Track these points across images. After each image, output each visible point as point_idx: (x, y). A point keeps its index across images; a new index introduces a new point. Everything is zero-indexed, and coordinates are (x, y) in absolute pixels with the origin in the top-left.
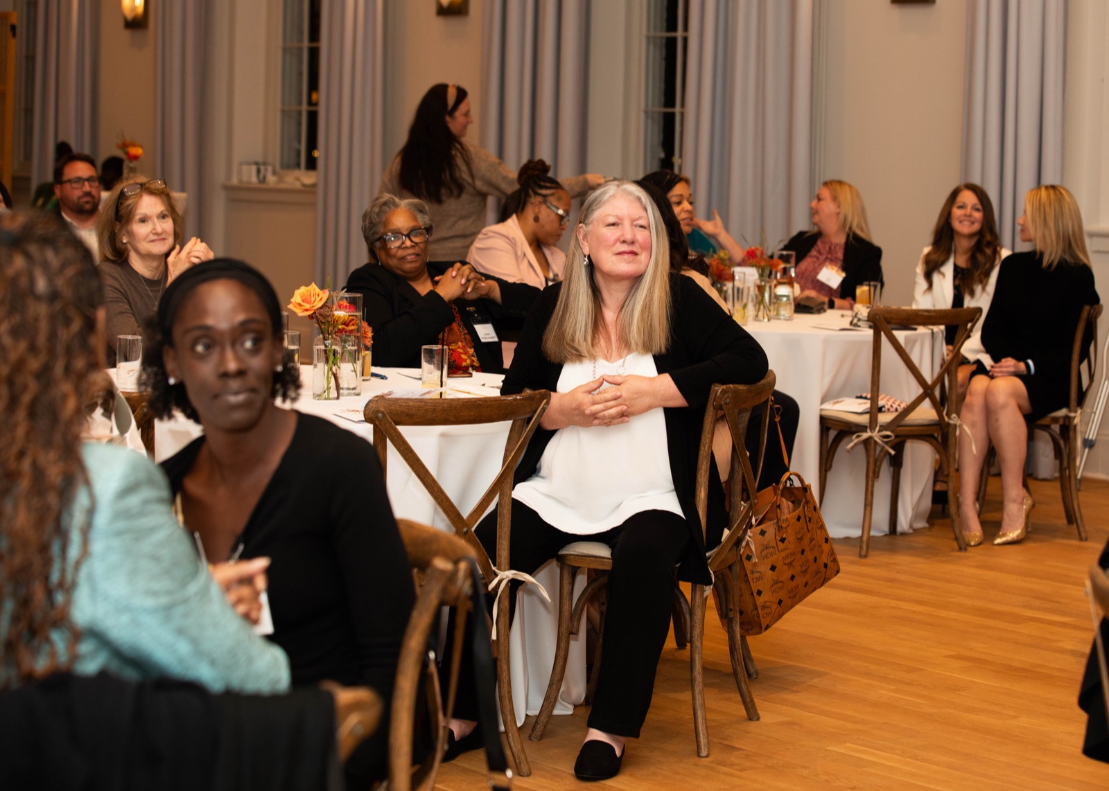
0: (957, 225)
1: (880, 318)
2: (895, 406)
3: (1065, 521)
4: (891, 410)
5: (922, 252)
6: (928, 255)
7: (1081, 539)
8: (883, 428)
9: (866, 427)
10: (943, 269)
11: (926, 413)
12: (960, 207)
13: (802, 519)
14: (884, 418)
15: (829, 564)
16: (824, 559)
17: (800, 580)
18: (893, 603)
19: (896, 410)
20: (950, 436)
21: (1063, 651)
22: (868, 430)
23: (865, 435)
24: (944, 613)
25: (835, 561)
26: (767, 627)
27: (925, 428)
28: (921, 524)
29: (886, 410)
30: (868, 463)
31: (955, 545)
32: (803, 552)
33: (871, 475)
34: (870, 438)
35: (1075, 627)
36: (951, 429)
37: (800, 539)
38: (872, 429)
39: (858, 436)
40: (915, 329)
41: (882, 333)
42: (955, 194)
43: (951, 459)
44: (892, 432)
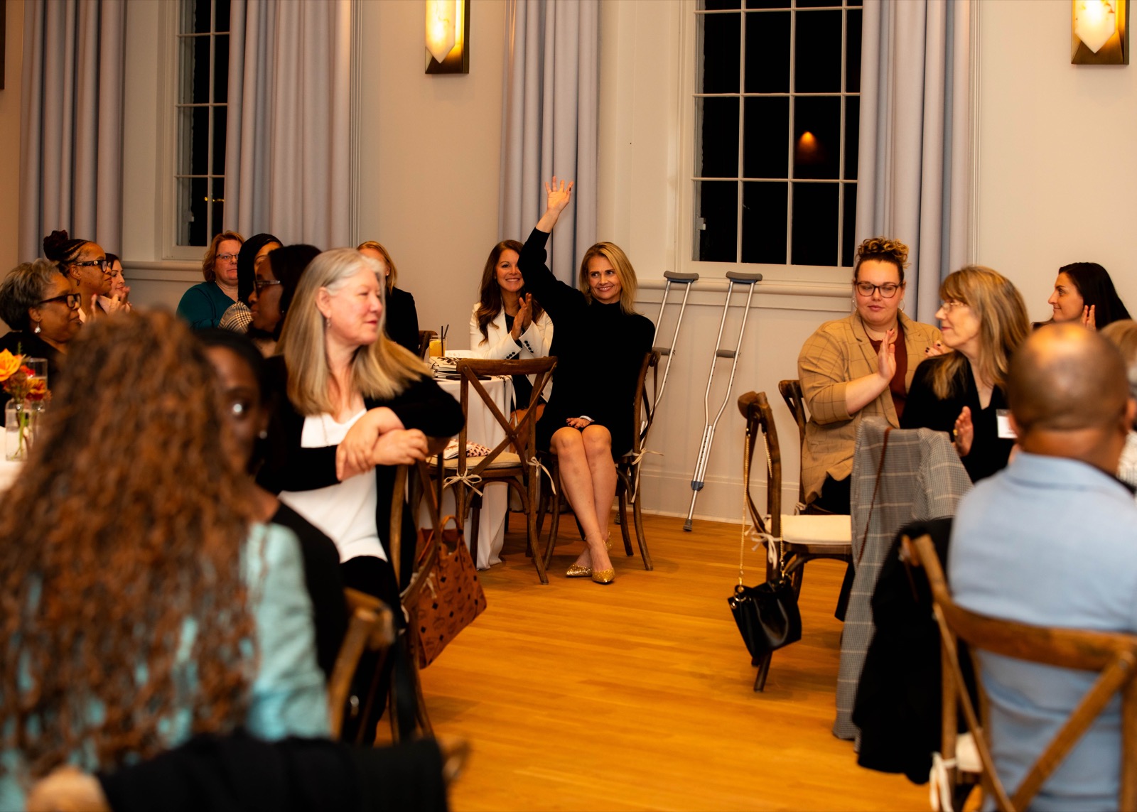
0: (503, 283)
1: (468, 369)
2: (478, 451)
3: (625, 553)
4: (476, 454)
5: (473, 308)
6: (479, 311)
7: (647, 569)
8: (471, 471)
9: (455, 471)
10: (496, 322)
11: (509, 458)
12: (505, 266)
13: (459, 560)
14: (472, 462)
15: (480, 600)
16: (474, 596)
17: (457, 616)
18: (506, 635)
19: (480, 455)
20: (531, 477)
21: (683, 673)
22: (458, 474)
23: (455, 479)
24: (557, 642)
25: (483, 597)
26: (431, 661)
27: (509, 470)
28: (497, 560)
29: (471, 455)
30: (457, 504)
31: (537, 579)
32: (460, 590)
33: (461, 516)
34: (460, 481)
35: (681, 651)
36: (531, 471)
37: (457, 578)
38: (461, 473)
39: (448, 480)
40: (490, 379)
41: (469, 382)
42: (496, 254)
43: (532, 499)
44: (479, 475)
